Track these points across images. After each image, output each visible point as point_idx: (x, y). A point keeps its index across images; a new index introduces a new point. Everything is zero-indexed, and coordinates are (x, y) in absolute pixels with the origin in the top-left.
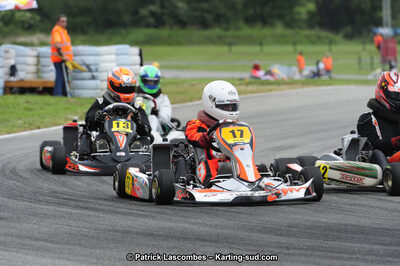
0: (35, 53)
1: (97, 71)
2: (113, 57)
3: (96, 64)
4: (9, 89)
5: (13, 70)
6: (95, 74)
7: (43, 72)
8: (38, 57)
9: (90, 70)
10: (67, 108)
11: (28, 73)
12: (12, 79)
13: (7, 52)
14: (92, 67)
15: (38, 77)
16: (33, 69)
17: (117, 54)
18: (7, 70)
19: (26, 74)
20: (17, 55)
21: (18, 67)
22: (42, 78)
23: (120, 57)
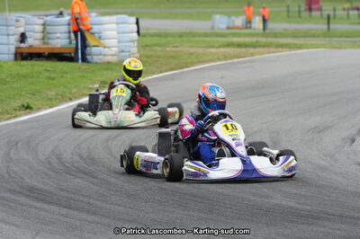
0: (41, 21)
2: (114, 26)
3: (100, 33)
4: (23, 56)
5: (23, 37)
7: (48, 39)
8: (44, 25)
10: (83, 77)
11: (35, 39)
12: (22, 45)
13: (17, 21)
14: (97, 35)
15: (44, 43)
16: (39, 35)
17: (117, 24)
18: (18, 37)
19: (34, 41)
20: (26, 24)
21: (27, 34)
22: (47, 44)
23: (120, 26)
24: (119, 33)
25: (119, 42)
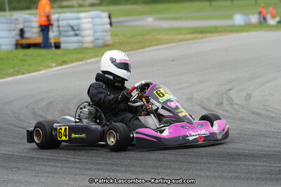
1: (78, 30)
2: (90, 20)
3: (78, 25)
4: (19, 46)
5: (22, 32)
6: (78, 32)
9: (74, 30)
11: (33, 33)
13: (17, 19)
14: (75, 28)
16: (36, 30)
17: (92, 18)
18: (18, 32)
19: (31, 34)
20: (24, 22)
21: (25, 30)
23: (95, 20)
24: (94, 25)
25: (95, 32)
